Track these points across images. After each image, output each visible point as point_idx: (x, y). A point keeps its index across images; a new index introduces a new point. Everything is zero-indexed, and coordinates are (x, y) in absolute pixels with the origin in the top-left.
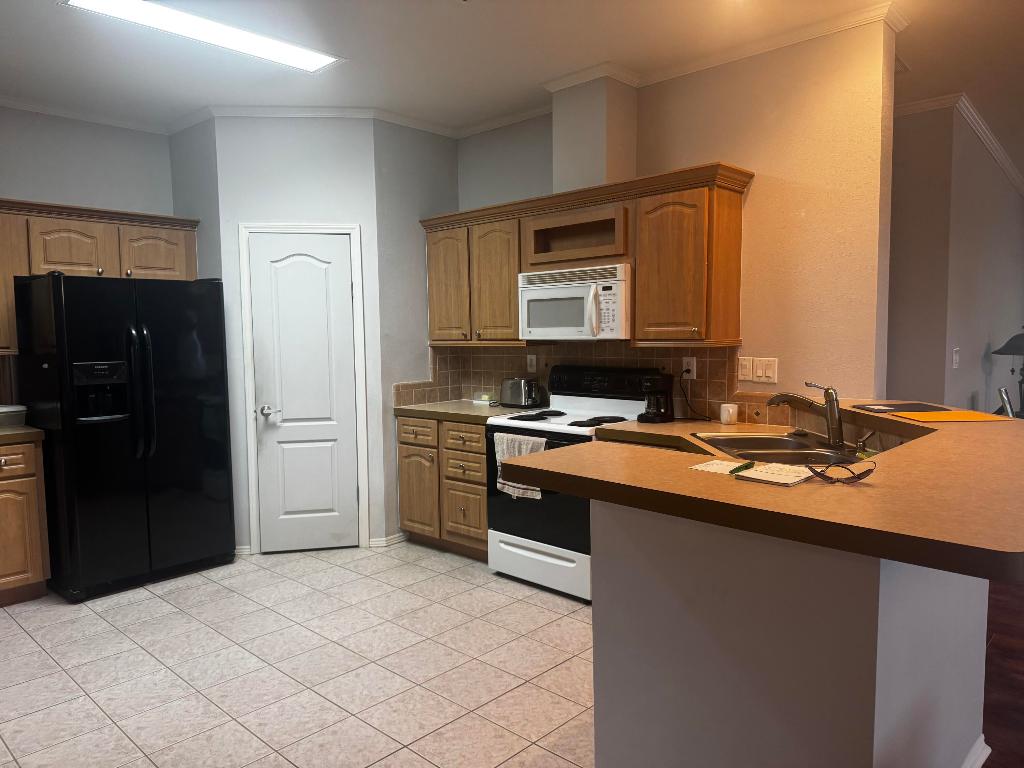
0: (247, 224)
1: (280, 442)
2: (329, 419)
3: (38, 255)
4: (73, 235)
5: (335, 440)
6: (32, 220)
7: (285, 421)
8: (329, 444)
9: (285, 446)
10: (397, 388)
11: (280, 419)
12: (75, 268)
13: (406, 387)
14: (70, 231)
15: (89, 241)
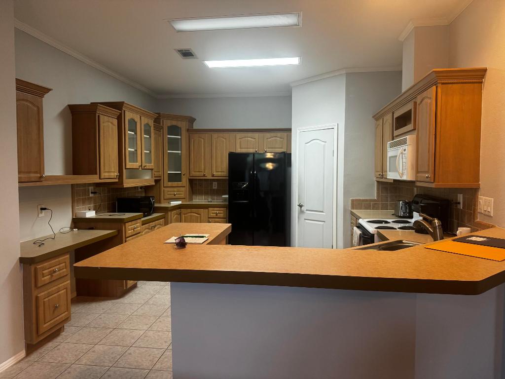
0: (300, 128)
1: (305, 219)
2: (322, 212)
3: (238, 146)
4: (249, 138)
5: (324, 222)
6: (237, 135)
7: (307, 210)
8: (322, 223)
9: (307, 221)
10: (353, 201)
11: (305, 210)
12: (249, 150)
13: (356, 200)
14: (248, 137)
15: (254, 140)
